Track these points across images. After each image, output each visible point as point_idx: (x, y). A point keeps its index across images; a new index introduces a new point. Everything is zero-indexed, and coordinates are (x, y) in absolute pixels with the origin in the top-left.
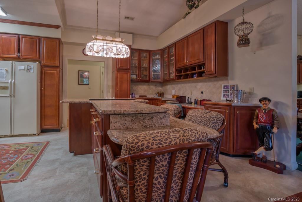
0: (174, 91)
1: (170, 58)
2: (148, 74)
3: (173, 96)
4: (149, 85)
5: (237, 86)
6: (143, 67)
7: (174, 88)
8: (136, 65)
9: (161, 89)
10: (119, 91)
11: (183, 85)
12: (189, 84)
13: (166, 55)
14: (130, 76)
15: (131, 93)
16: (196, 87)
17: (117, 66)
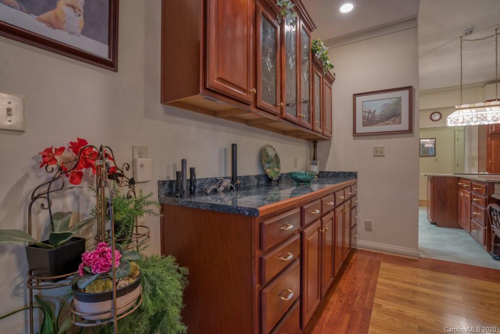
10: (493, 164)
17: (490, 131)
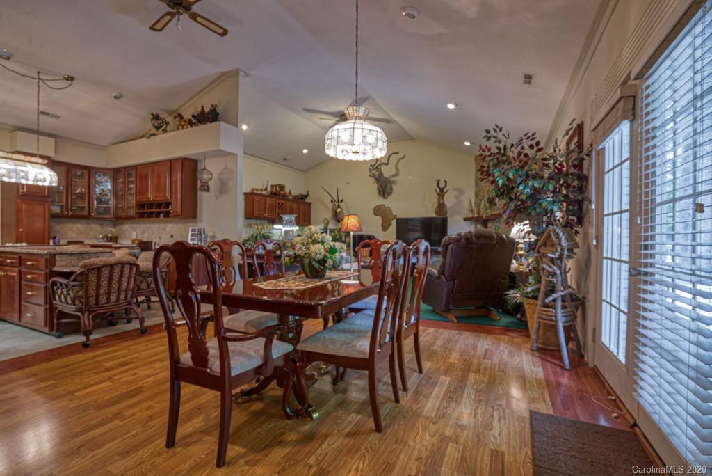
0: (134, 234)
1: (128, 184)
2: (86, 205)
3: (133, 242)
4: (88, 224)
5: (204, 229)
6: (76, 194)
7: (135, 230)
8: (61, 188)
9: (113, 230)
10: (24, 234)
11: (148, 225)
12: (157, 225)
13: (122, 180)
14: (49, 207)
15: (52, 236)
16: (164, 229)
17: (21, 191)
